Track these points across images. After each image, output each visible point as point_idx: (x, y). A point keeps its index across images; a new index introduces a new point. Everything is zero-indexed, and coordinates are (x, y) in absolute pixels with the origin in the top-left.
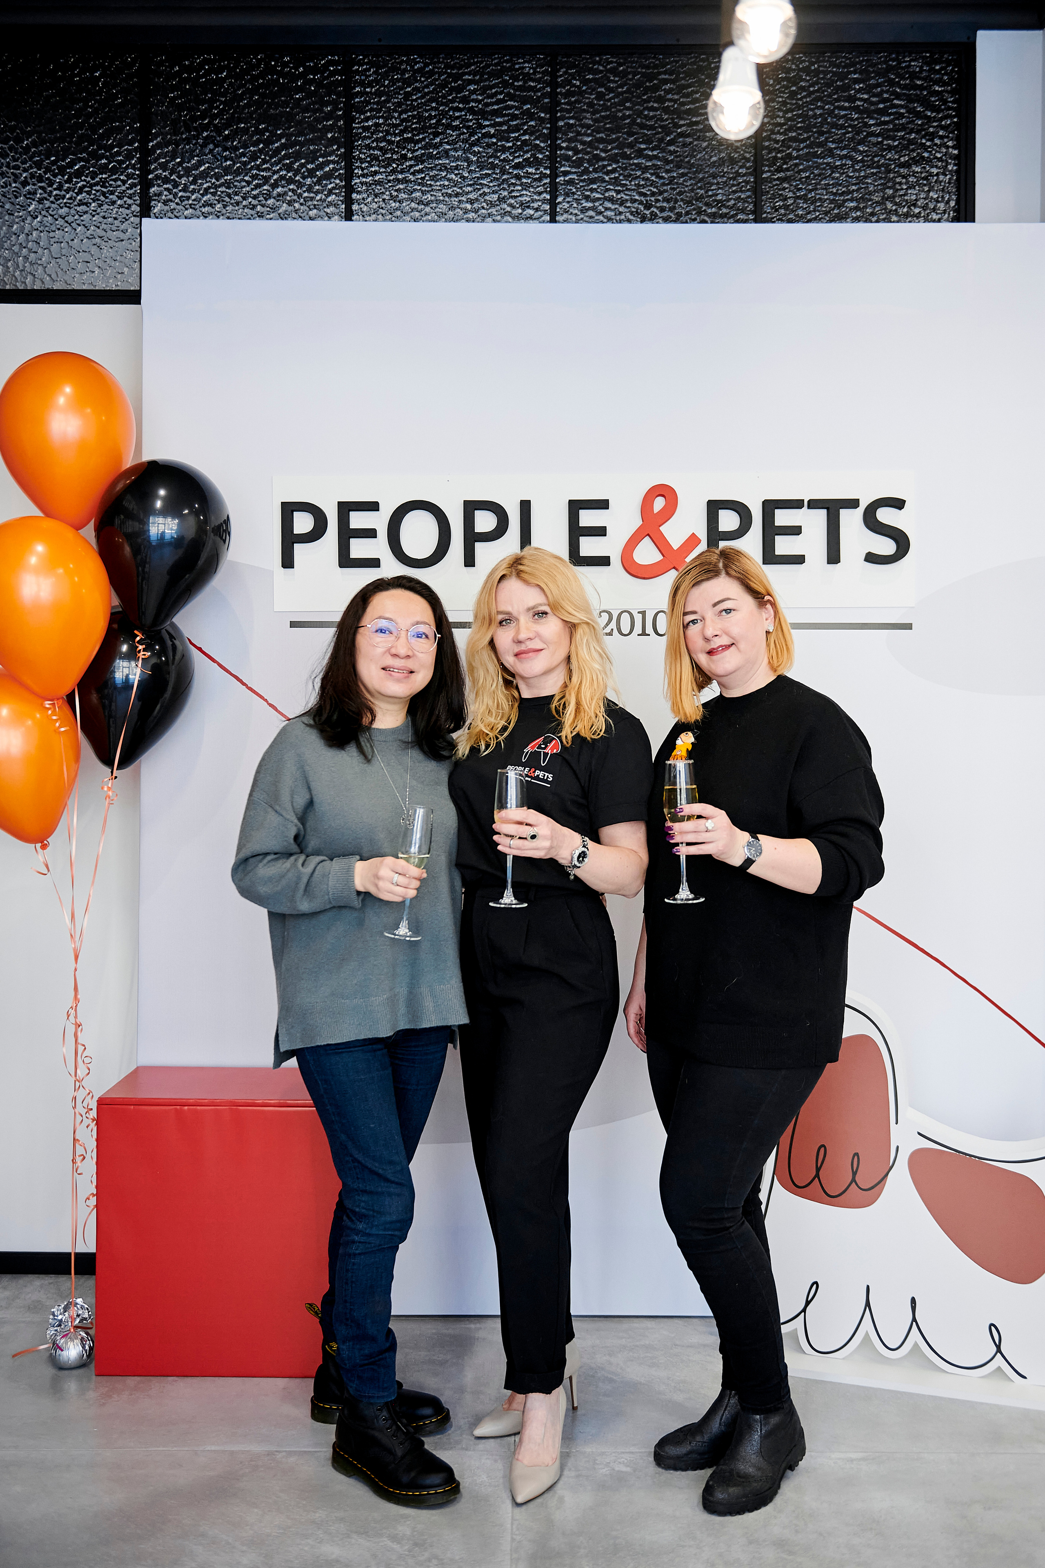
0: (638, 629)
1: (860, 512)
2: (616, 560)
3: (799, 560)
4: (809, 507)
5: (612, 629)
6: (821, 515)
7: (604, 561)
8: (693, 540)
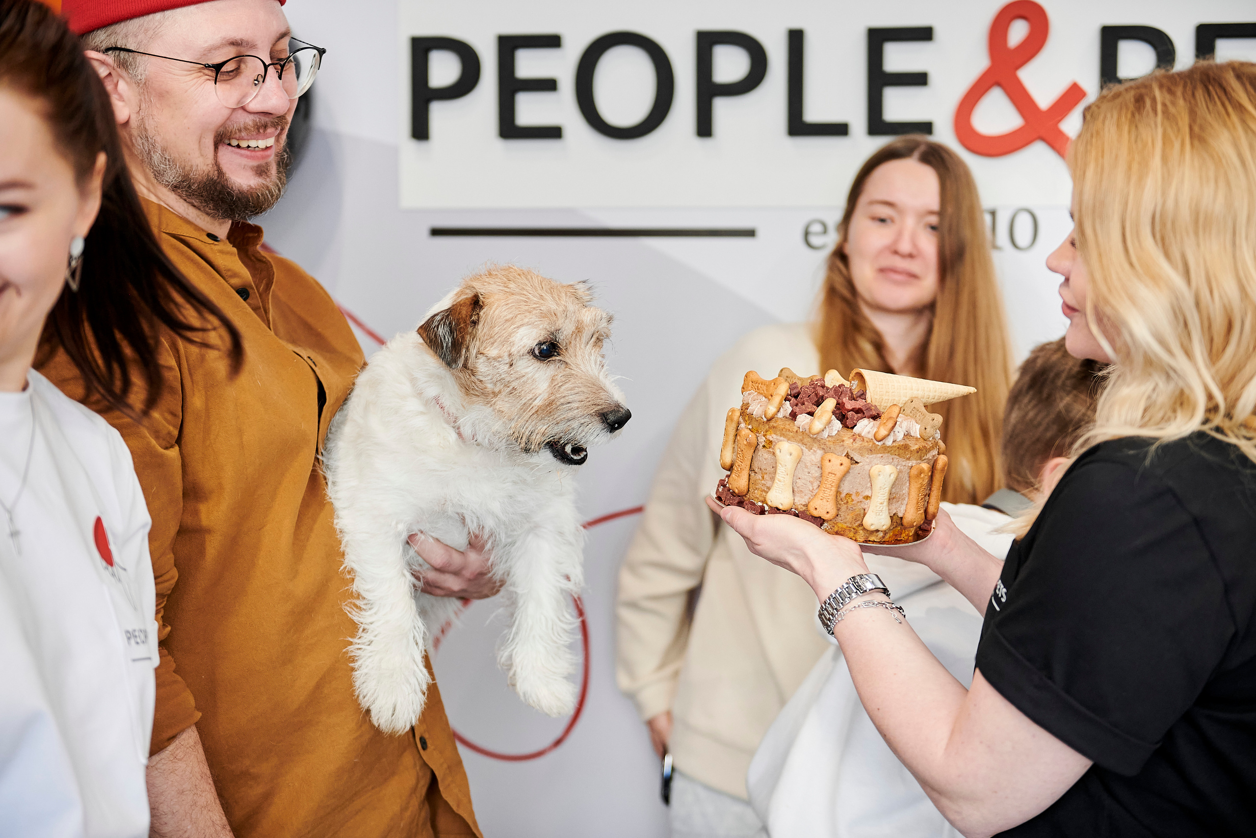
2: (943, 126)
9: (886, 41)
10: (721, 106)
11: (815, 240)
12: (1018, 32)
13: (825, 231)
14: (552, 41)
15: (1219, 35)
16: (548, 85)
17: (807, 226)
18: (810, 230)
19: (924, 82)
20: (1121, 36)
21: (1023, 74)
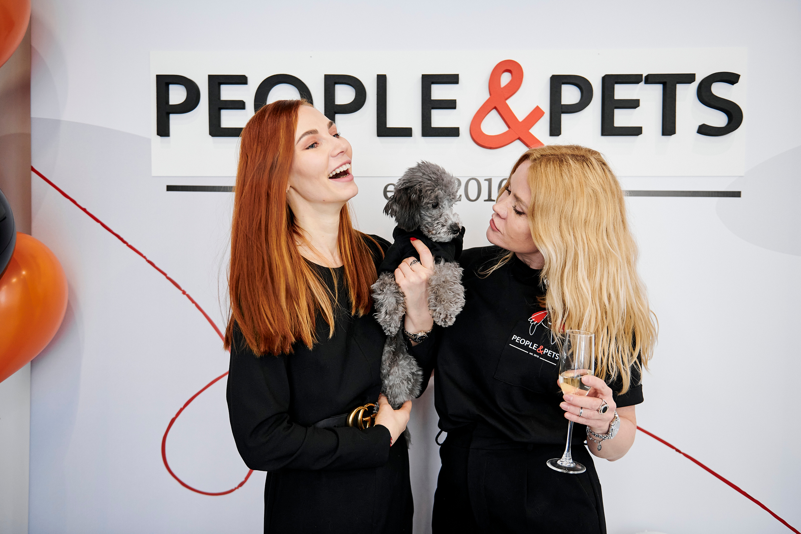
0: (484, 195)
1: (694, 86)
2: (465, 132)
3: (636, 131)
4: (647, 82)
5: (461, 196)
6: (657, 90)
7: (453, 132)
8: (537, 113)
9: (433, 83)
10: (340, 119)
12: (505, 79)
14: (241, 80)
15: (616, 81)
16: (239, 105)
17: (386, 188)
18: (388, 189)
19: (454, 106)
20: (564, 81)
21: (509, 102)
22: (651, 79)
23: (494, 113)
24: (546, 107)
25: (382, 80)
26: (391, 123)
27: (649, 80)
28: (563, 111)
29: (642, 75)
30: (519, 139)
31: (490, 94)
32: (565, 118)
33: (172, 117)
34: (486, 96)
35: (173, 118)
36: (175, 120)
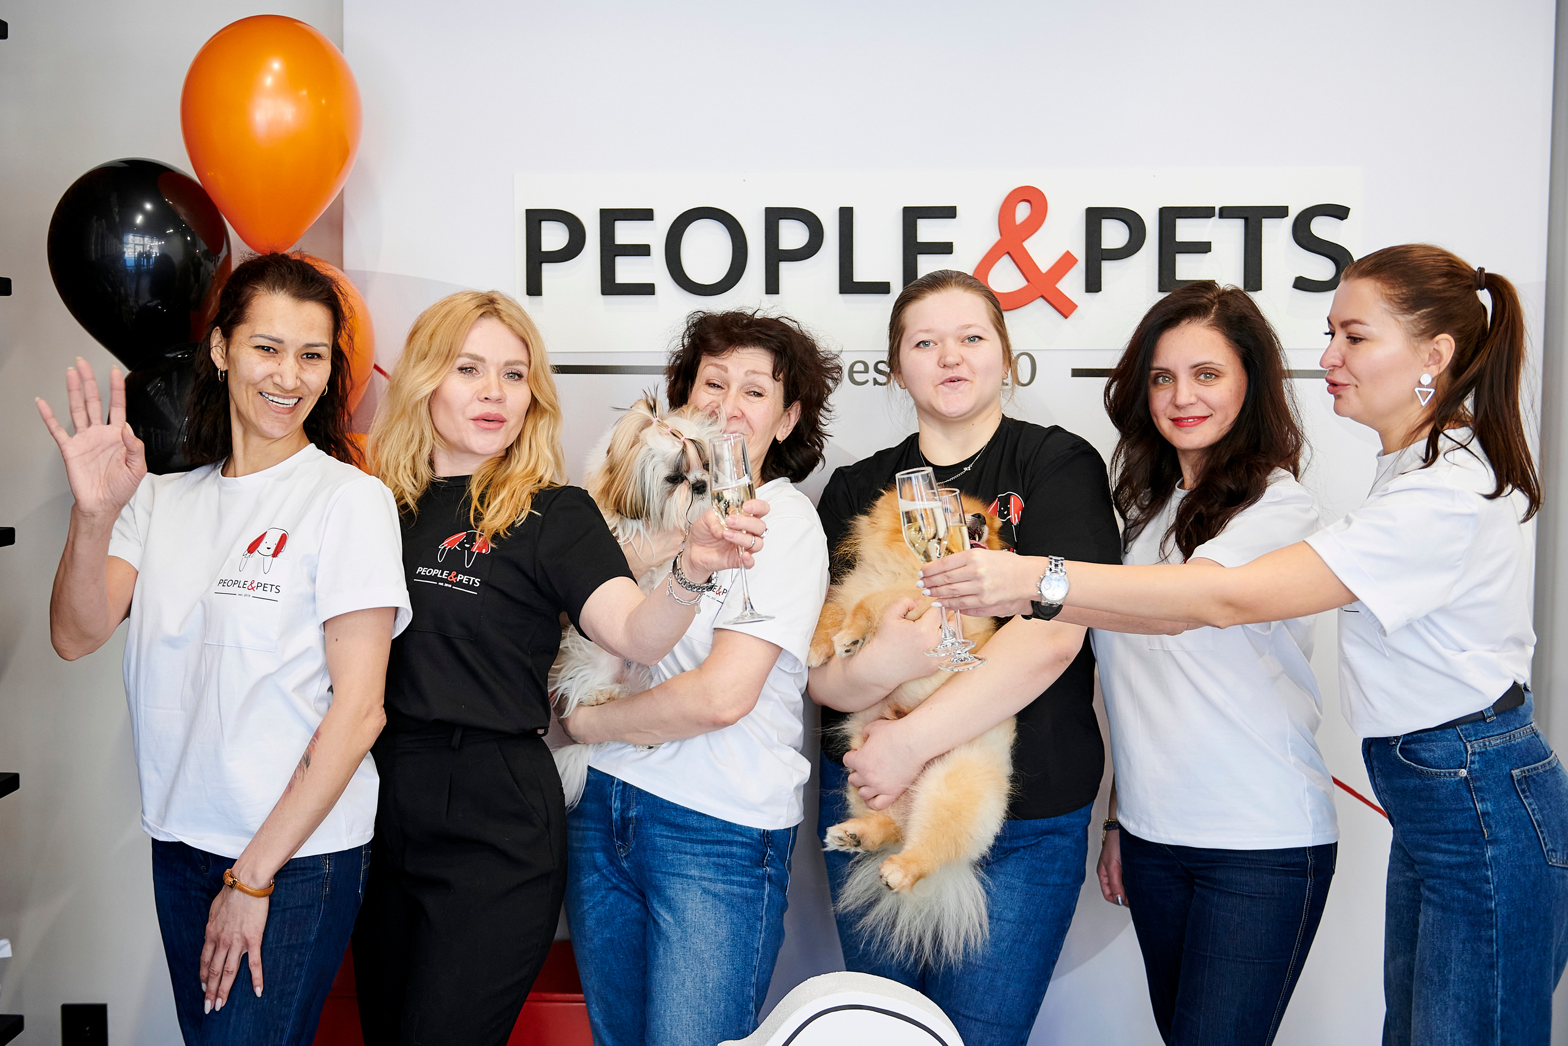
1: (1287, 223)
9: (919, 218)
10: (785, 268)
11: (858, 377)
12: (1022, 212)
13: (866, 371)
14: (646, 215)
15: (1178, 216)
16: (643, 250)
17: (852, 366)
18: (855, 369)
19: (949, 251)
20: (1103, 216)
21: (1027, 244)
22: (1227, 213)
23: (1006, 260)
24: (1080, 253)
25: (846, 216)
26: (860, 276)
27: (1224, 214)
28: (1103, 258)
29: (1214, 208)
30: (1042, 297)
31: (1001, 235)
32: (1108, 268)
33: (546, 267)
34: (993, 236)
35: (547, 269)
36: (549, 271)
